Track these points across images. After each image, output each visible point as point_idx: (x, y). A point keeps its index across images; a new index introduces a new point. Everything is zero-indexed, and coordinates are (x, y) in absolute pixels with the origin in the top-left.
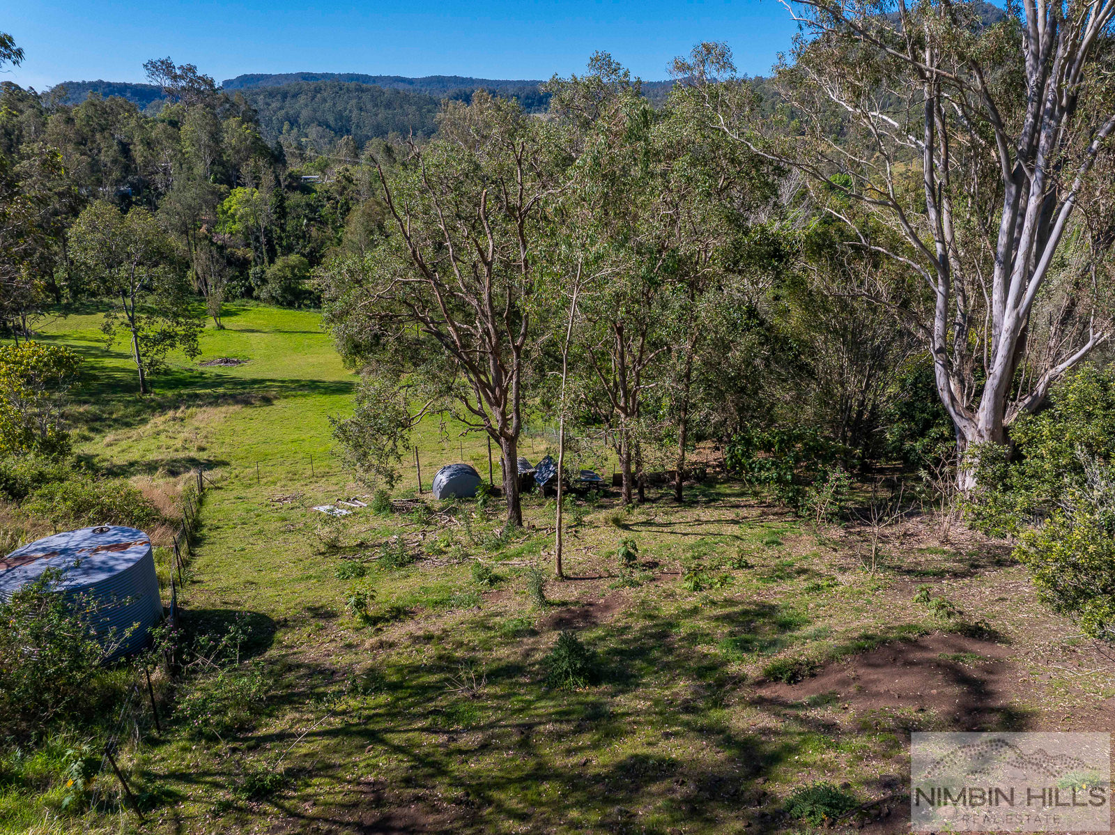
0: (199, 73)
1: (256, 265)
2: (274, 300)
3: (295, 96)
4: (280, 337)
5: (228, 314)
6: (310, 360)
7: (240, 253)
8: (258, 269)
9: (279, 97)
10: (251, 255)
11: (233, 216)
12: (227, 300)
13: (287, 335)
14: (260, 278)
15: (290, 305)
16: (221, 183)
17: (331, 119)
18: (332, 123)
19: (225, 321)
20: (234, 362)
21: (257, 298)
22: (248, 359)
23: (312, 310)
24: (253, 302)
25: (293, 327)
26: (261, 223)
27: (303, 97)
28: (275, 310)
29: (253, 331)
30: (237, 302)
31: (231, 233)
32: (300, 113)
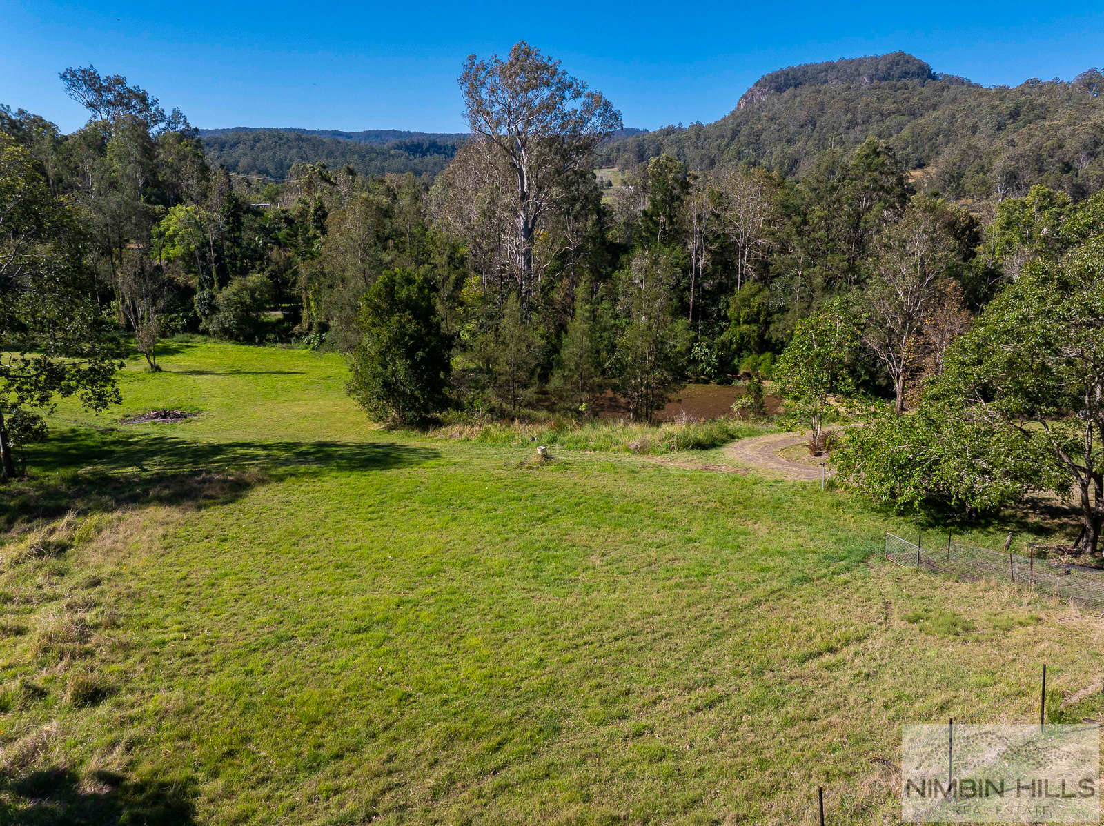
0: (129, 85)
1: (203, 289)
2: (227, 334)
3: (233, 146)
4: (241, 380)
5: (166, 351)
6: (296, 409)
7: (180, 279)
8: (206, 293)
9: (216, 146)
10: (194, 281)
11: (172, 237)
12: (164, 335)
13: (251, 377)
14: (209, 304)
15: (249, 340)
16: (155, 203)
17: (270, 167)
18: (272, 171)
19: (161, 361)
20: (176, 416)
21: (205, 332)
22: (196, 412)
23: (279, 345)
24: (199, 338)
25: (256, 366)
26: (208, 235)
27: (242, 146)
28: (229, 347)
29: (201, 373)
30: (179, 337)
31: (168, 259)
32: (239, 161)
